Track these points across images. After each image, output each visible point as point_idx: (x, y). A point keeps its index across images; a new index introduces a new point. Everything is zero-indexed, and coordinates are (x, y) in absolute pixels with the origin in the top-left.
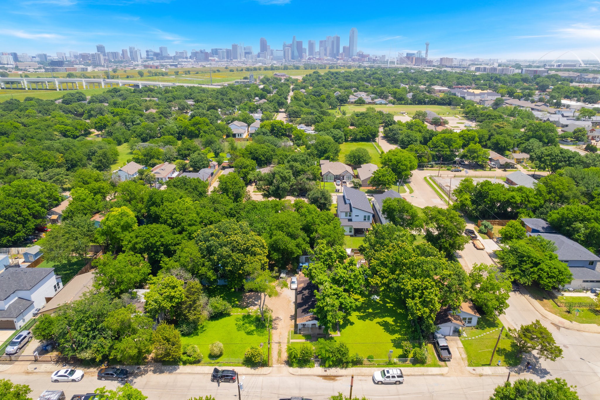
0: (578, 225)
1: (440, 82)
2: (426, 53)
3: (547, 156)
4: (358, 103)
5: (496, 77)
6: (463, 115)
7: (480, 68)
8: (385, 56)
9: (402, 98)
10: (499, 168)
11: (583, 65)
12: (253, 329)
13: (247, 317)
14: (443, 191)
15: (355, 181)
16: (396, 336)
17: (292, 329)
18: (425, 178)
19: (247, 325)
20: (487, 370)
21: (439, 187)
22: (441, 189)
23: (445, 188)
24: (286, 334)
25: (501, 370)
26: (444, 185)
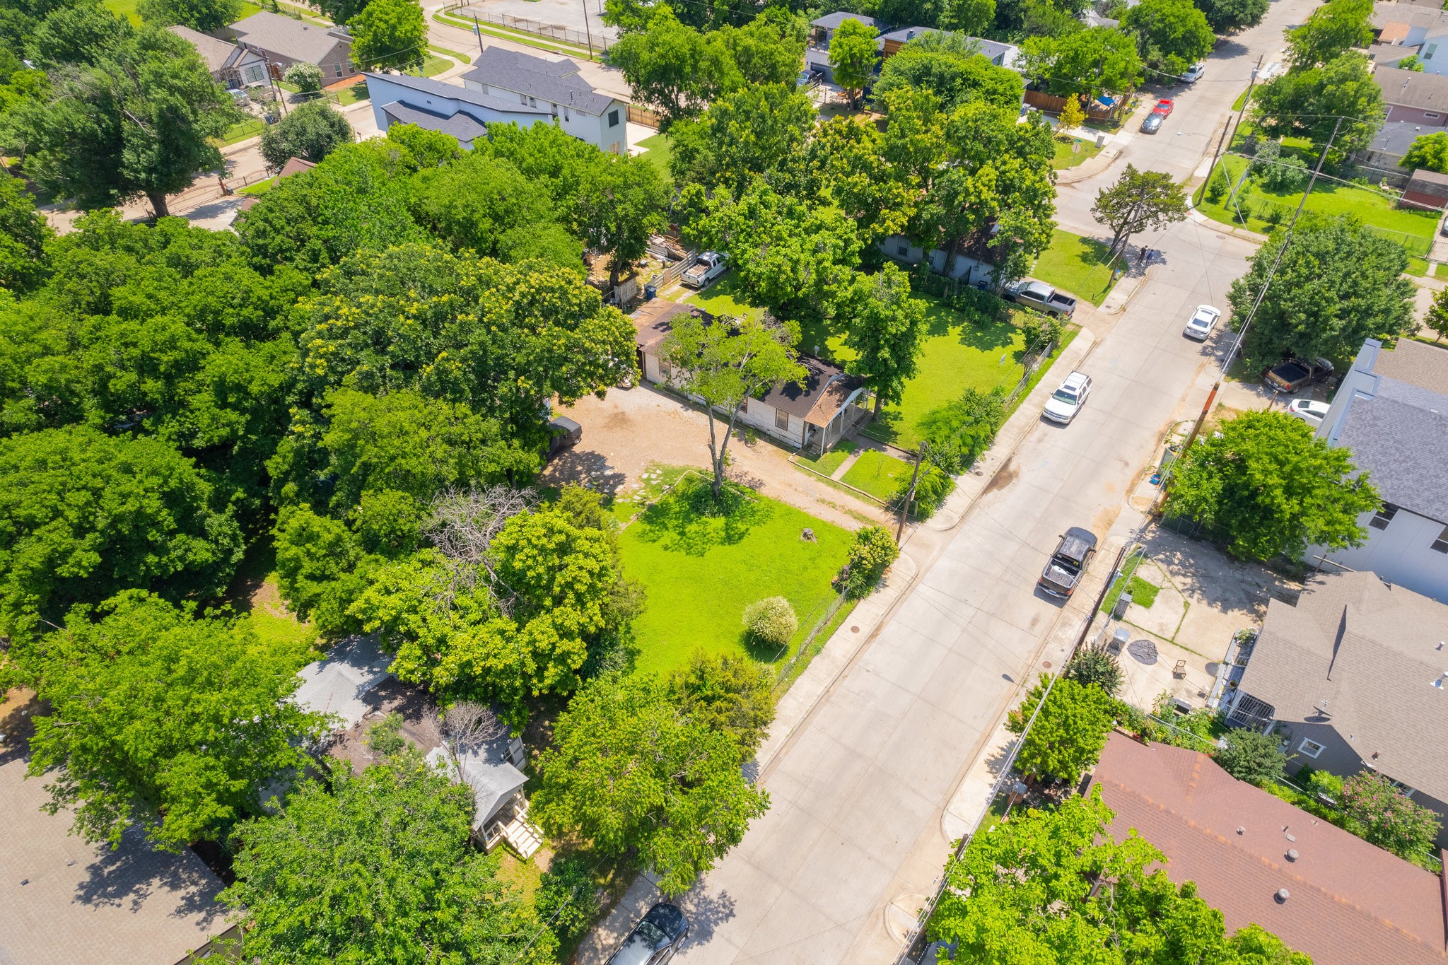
12: (719, 522)
13: (655, 515)
14: (528, 33)
15: (307, 72)
16: (955, 332)
17: (792, 457)
18: (436, 18)
19: (692, 528)
20: (1117, 296)
21: (504, 27)
22: (516, 30)
23: (520, 25)
24: (799, 477)
25: (1126, 284)
26: (508, 22)
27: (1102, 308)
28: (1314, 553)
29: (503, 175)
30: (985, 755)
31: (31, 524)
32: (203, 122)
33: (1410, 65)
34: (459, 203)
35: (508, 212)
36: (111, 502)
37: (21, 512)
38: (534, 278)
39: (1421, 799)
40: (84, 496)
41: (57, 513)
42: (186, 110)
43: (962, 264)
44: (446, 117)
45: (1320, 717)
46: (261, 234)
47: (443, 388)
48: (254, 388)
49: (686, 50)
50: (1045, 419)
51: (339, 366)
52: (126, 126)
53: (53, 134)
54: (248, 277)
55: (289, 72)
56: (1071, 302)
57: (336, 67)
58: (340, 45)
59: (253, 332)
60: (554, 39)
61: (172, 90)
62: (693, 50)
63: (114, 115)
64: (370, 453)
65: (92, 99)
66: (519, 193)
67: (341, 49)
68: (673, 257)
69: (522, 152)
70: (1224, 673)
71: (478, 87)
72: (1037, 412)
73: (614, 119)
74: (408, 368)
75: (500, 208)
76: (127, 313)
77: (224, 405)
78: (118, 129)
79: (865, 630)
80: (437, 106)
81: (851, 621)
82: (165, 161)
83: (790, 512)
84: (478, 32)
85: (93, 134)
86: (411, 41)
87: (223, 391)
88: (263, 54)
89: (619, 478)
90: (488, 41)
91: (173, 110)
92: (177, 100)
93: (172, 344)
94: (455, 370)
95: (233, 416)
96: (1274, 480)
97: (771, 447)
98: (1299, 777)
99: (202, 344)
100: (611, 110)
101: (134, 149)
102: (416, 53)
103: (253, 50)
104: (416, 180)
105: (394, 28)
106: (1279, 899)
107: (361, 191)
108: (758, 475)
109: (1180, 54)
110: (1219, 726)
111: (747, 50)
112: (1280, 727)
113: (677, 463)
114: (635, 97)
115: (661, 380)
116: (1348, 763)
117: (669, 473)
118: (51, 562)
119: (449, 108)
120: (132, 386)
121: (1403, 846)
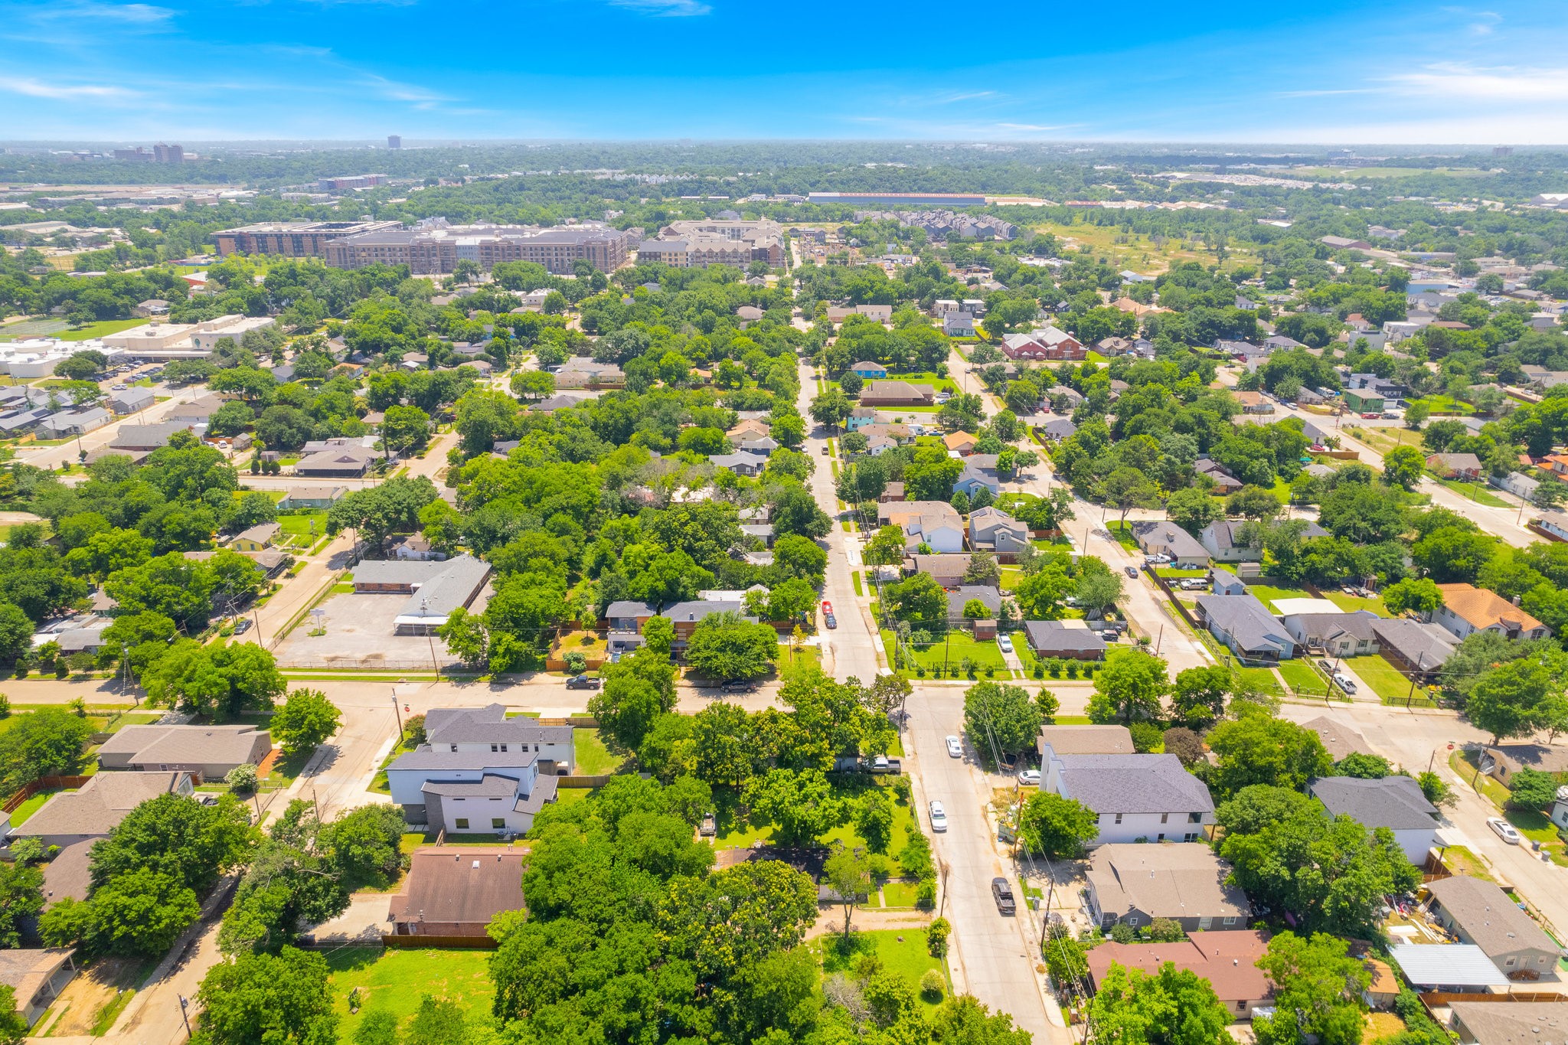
10: (274, 576)
20: (907, 746)
25: (905, 737)
27: (909, 758)
28: (1085, 844)
30: (1042, 992)
33: (923, 548)
39: (1172, 919)
44: (480, 782)
45: (1132, 908)
50: (936, 831)
56: (898, 762)
70: (1086, 910)
72: (930, 829)
79: (959, 967)
81: (951, 967)
96: (1064, 824)
98: (1138, 936)
110: (1105, 931)
112: (1122, 919)
116: (1147, 920)
121: (1176, 938)
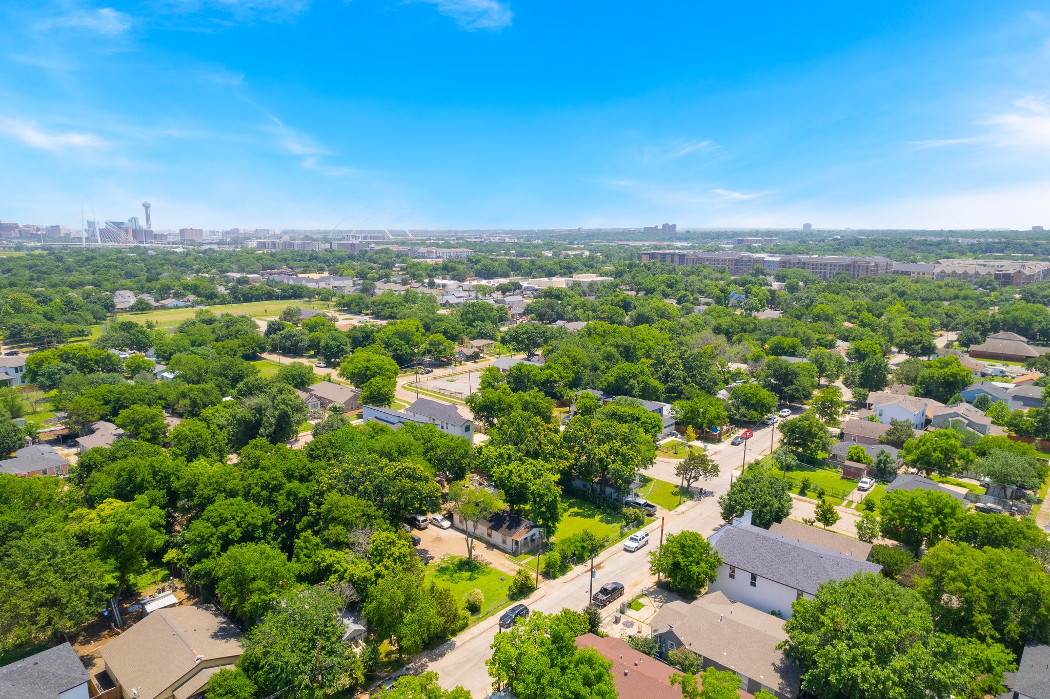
0: (632, 381)
1: (235, 267)
2: (147, 222)
3: (523, 334)
4: (139, 309)
5: (311, 255)
6: (337, 309)
7: (265, 243)
8: (58, 227)
9: (212, 294)
10: (467, 361)
11: (411, 237)
12: (468, 574)
13: (442, 570)
14: (444, 395)
15: (338, 406)
16: (598, 518)
17: (506, 555)
18: (403, 387)
19: (456, 575)
20: (682, 508)
21: (434, 392)
22: (439, 393)
23: (442, 392)
24: (508, 562)
25: (690, 503)
26: (436, 390)
27: (673, 512)
29: (406, 438)
31: (226, 520)
32: (296, 417)
33: (872, 419)
34: (387, 446)
35: (405, 451)
36: (248, 518)
37: (224, 516)
38: (404, 465)
40: (243, 515)
41: (234, 518)
42: (290, 412)
43: (609, 490)
44: (394, 423)
45: (670, 630)
46: (312, 450)
47: (365, 495)
48: (300, 495)
49: (496, 400)
50: (625, 550)
51: (331, 487)
52: (265, 419)
53: (239, 420)
54: (306, 460)
55: (330, 405)
56: (653, 507)
57: (351, 405)
58: (355, 396)
59: (302, 479)
60: (456, 398)
61: (287, 405)
62: (499, 400)
63: (260, 414)
64: (336, 514)
65: (255, 409)
66: (411, 444)
67: (355, 397)
68: (480, 484)
69: (416, 433)
71: (412, 414)
72: (623, 547)
73: (467, 429)
74: (355, 489)
75: (403, 449)
76: (263, 469)
77: (288, 499)
78: (261, 420)
80: (391, 419)
82: (275, 432)
83: (498, 572)
84: (417, 392)
85: (251, 422)
86: (387, 395)
87: (289, 494)
88: (320, 398)
89: (432, 558)
90: (420, 396)
91: (286, 413)
92: (288, 409)
93: (276, 479)
94: (370, 489)
95: (290, 504)
97: (499, 552)
99: (284, 480)
100: (467, 424)
101: (265, 427)
102: (388, 400)
103: (316, 396)
104: (373, 440)
105: (380, 389)
106: (626, 674)
107: (351, 440)
108: (490, 561)
109: (756, 410)
111: (526, 401)
112: (661, 638)
113: (456, 555)
114: (475, 419)
115: (461, 527)
117: (453, 557)
118: (227, 534)
119: (395, 420)
120: (258, 493)
